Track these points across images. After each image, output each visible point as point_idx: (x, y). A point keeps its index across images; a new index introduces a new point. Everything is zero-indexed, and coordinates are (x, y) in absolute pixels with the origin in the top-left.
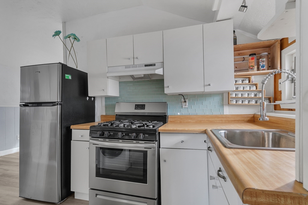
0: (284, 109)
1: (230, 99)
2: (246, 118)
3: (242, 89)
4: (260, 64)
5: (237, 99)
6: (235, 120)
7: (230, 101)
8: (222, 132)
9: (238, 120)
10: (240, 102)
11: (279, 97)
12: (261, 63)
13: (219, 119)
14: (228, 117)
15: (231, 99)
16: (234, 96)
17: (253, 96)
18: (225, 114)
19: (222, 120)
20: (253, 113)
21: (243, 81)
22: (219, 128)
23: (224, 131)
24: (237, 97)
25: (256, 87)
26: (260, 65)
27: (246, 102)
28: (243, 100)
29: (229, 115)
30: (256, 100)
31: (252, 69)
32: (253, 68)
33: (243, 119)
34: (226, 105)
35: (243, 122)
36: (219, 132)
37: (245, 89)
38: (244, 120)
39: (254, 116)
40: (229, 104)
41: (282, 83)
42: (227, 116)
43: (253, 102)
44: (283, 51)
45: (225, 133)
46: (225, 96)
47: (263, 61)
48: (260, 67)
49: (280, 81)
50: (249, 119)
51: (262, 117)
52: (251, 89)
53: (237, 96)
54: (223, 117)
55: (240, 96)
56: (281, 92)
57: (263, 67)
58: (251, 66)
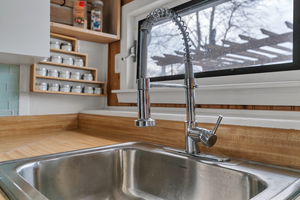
0: (123, 104)
1: (35, 81)
2: (64, 121)
3: (59, 62)
4: (92, 19)
5: (50, 82)
6: (43, 128)
7: (36, 84)
8: (27, 169)
9: (50, 128)
10: (55, 89)
11: (115, 84)
12: (93, 17)
13: (7, 127)
14: (30, 121)
15: (38, 81)
16: (44, 74)
17: (78, 78)
18: (21, 114)
19: (14, 130)
20: (76, 112)
21: (61, 45)
22: (14, 156)
23: (31, 165)
24: (48, 76)
25: (84, 62)
26: (92, 21)
27: (66, 89)
28: (61, 84)
29: (30, 116)
30: (83, 87)
31: (80, 23)
32: (82, 22)
33: (59, 124)
34: (24, 93)
35: (60, 129)
36: (19, 170)
37: (65, 64)
38: (60, 127)
39: (78, 117)
40: (31, 90)
41: (124, 59)
42: (26, 120)
43: (78, 90)
44: (124, 7)
45: (36, 170)
46: (24, 72)
47: (97, 16)
48: (92, 25)
49: (117, 57)
50: (69, 123)
51: (142, 118)
52: (76, 65)
53: (50, 75)
54: (17, 123)
55: (55, 75)
56: (118, 75)
57: (96, 25)
58: (79, 18)
